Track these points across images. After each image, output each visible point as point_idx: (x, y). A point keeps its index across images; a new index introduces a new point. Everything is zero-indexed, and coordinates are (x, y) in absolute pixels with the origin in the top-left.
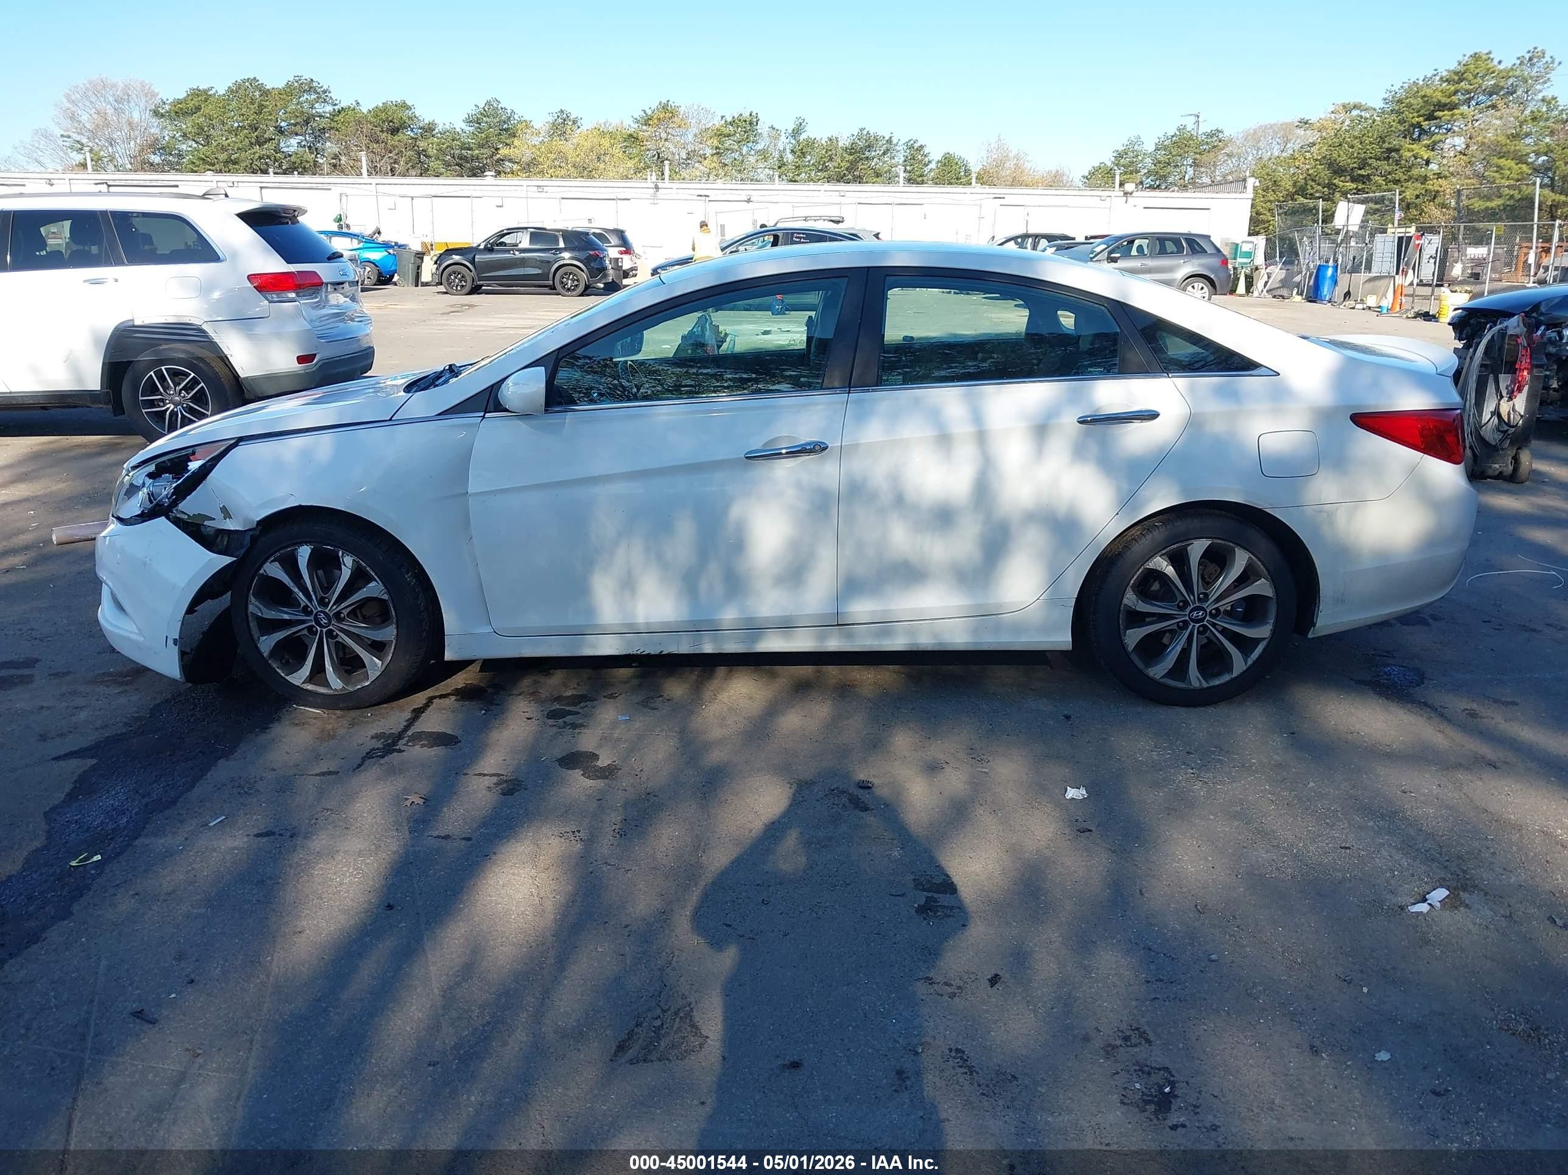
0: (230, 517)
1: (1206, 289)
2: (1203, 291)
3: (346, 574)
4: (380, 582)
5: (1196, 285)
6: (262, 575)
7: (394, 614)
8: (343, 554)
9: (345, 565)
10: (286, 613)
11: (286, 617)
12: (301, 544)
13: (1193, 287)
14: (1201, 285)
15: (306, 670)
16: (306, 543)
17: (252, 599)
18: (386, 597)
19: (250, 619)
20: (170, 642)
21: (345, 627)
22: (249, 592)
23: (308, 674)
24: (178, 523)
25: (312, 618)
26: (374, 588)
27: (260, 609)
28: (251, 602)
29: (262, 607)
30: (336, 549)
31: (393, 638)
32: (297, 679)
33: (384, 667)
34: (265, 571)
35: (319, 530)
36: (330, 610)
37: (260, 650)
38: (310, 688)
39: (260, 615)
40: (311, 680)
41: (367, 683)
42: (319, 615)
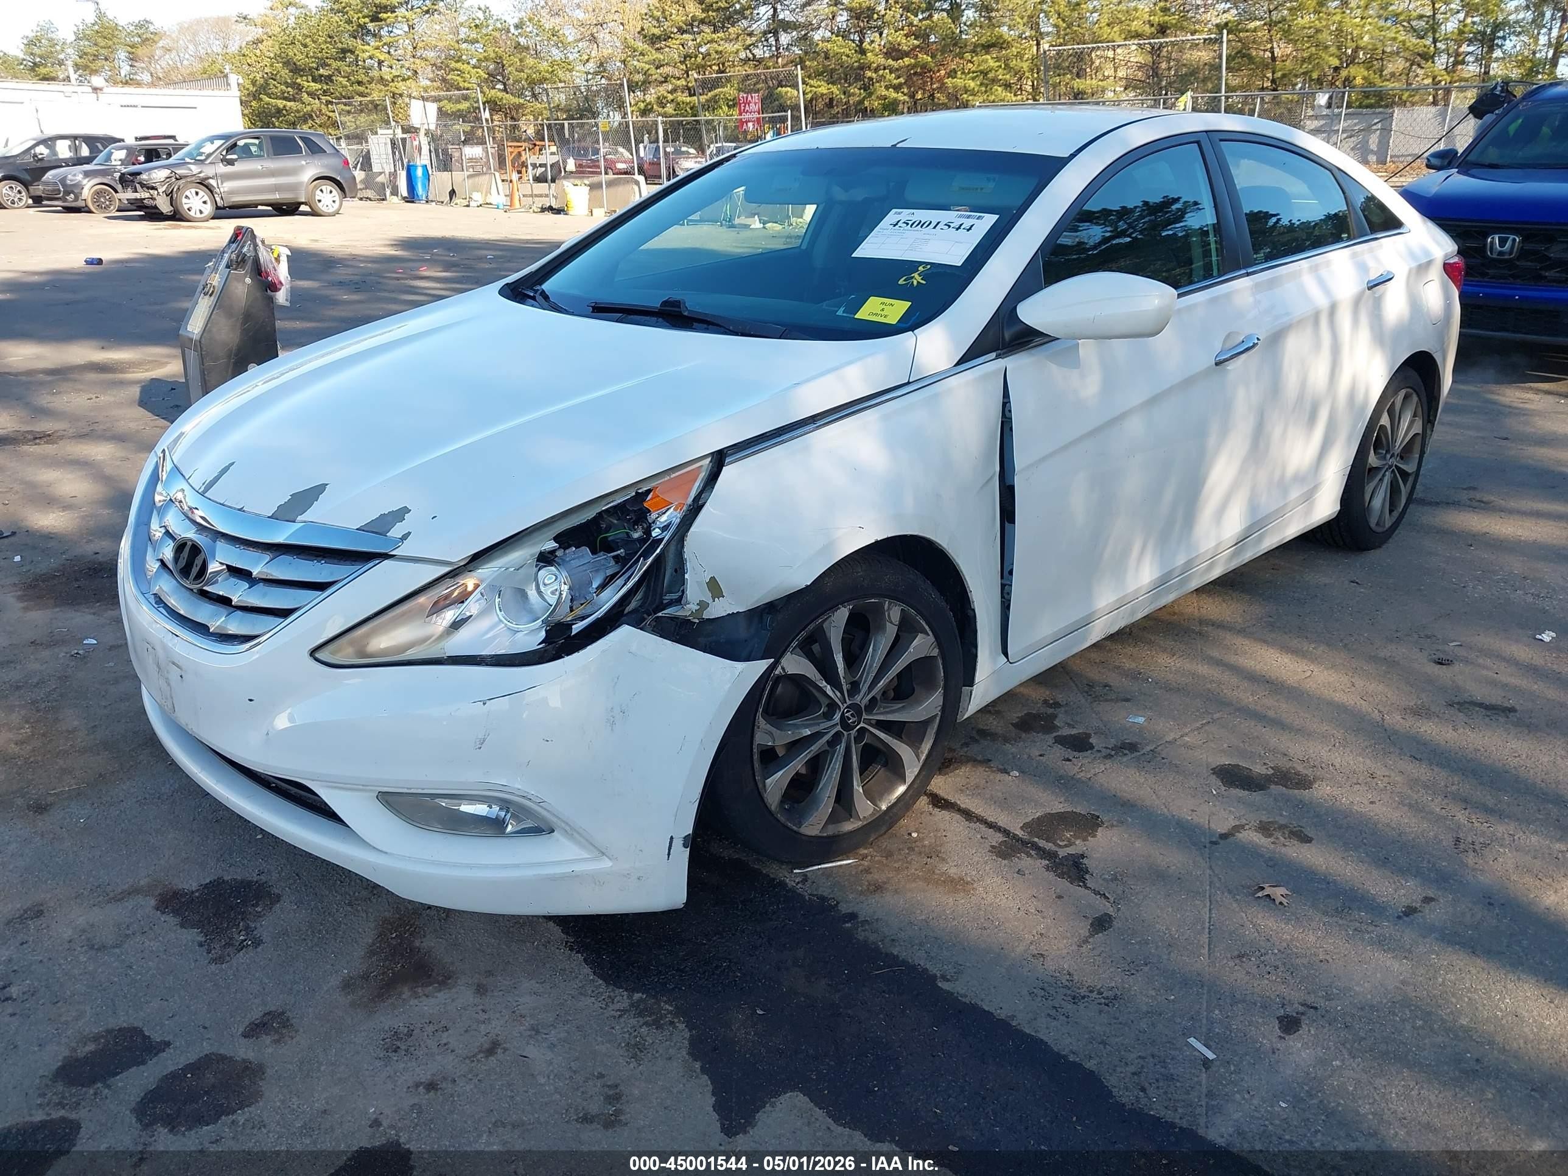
0: (721, 594)
1: (335, 192)
2: (333, 194)
3: (890, 633)
4: (930, 633)
5: (324, 188)
6: (780, 677)
7: (942, 674)
8: (890, 604)
9: (891, 623)
10: (806, 726)
11: (807, 732)
12: (834, 608)
13: (321, 191)
14: (329, 188)
15: (827, 804)
16: (844, 603)
17: (761, 722)
18: (936, 652)
19: (756, 757)
20: (678, 843)
21: (881, 718)
22: (757, 710)
23: (830, 810)
24: (656, 629)
25: (837, 718)
26: (922, 645)
27: (770, 734)
28: (758, 727)
29: (773, 730)
30: (882, 600)
31: (938, 711)
32: (814, 825)
33: (923, 757)
34: (783, 669)
35: (861, 576)
36: (862, 699)
37: (766, 800)
38: (831, 830)
39: (770, 744)
40: (833, 819)
41: (901, 789)
42: (848, 712)
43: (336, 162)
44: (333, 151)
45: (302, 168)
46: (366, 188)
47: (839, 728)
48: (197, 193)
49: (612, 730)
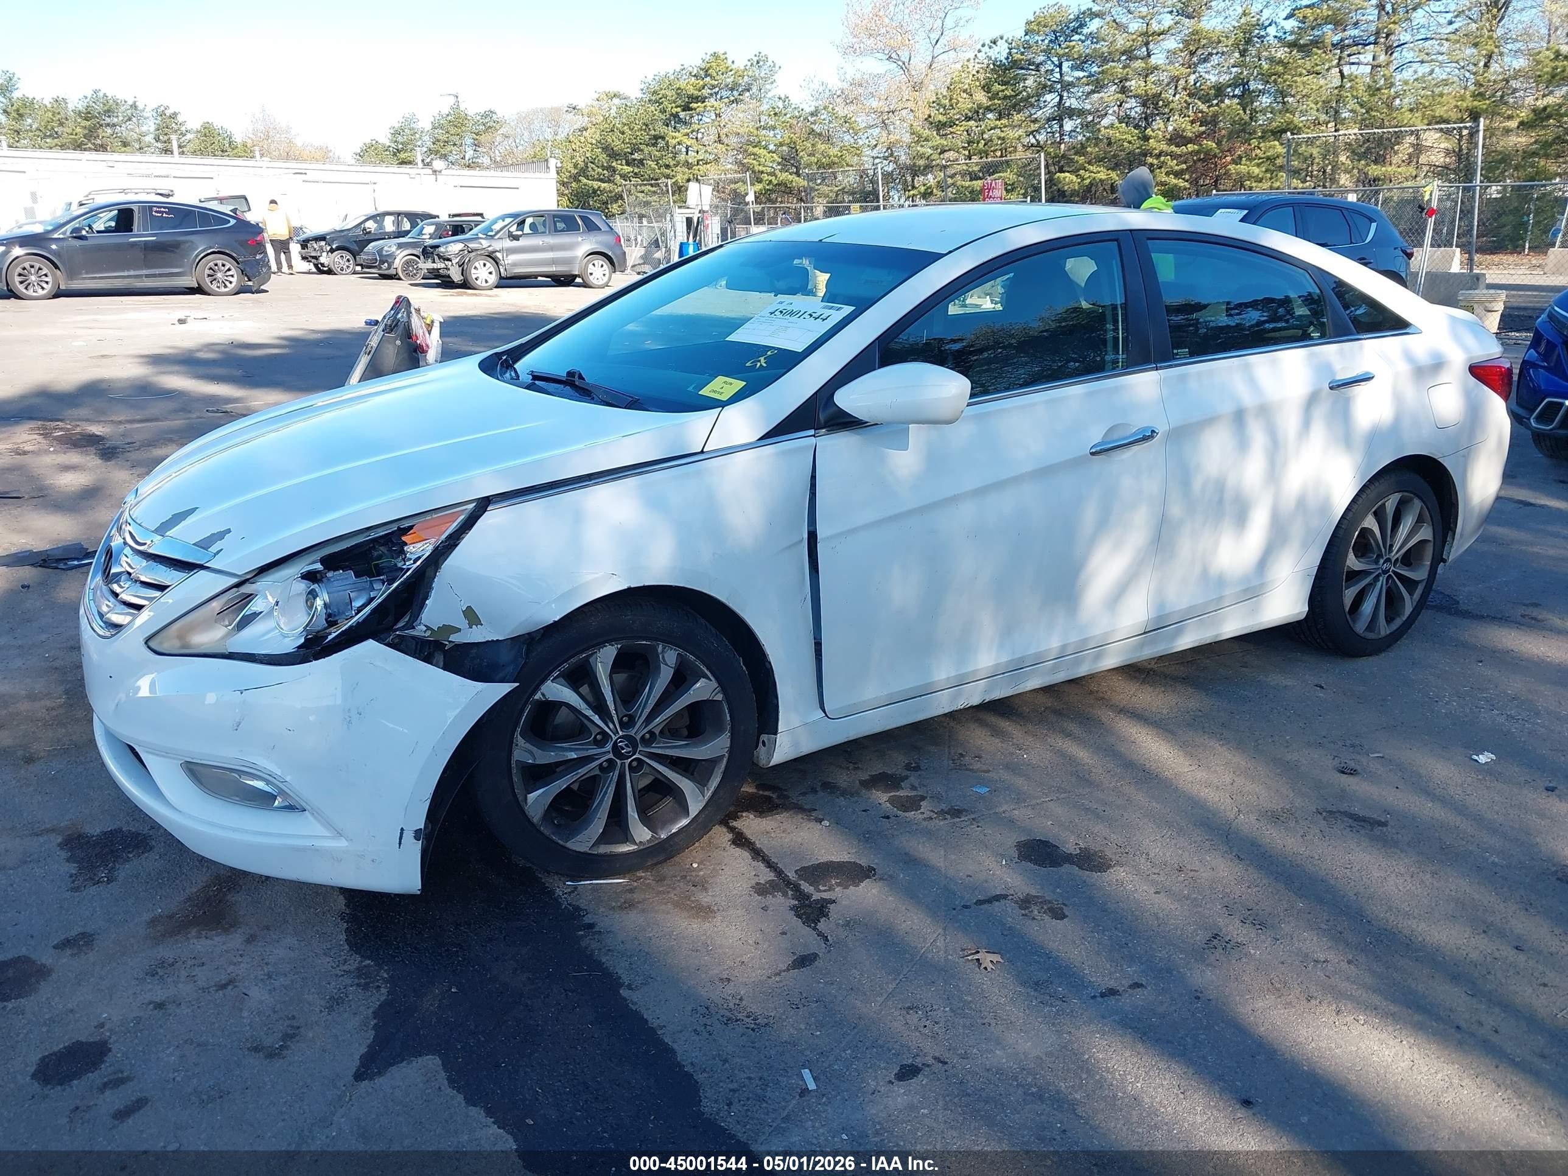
0: (478, 622)
1: (605, 266)
2: (604, 268)
3: (666, 675)
4: (712, 678)
5: (596, 262)
6: (539, 702)
7: (729, 719)
8: (664, 648)
9: (667, 665)
10: (571, 750)
11: (573, 755)
12: (601, 645)
13: (594, 265)
14: (601, 262)
15: (598, 825)
16: (610, 641)
17: (520, 740)
18: (720, 697)
19: (514, 771)
20: (409, 836)
21: (659, 751)
22: (514, 730)
23: (601, 831)
24: (401, 645)
25: (609, 747)
26: (703, 689)
27: (531, 753)
28: (517, 745)
29: (534, 749)
30: (654, 643)
31: (725, 752)
32: (584, 842)
33: (709, 794)
34: (543, 695)
35: (630, 619)
36: (638, 731)
37: (527, 813)
38: (603, 849)
39: (530, 761)
40: (605, 838)
41: (684, 822)
42: (621, 742)
43: (609, 239)
44: (608, 229)
45: (578, 244)
46: (644, 264)
47: (611, 756)
48: (485, 265)
49: (348, 728)
